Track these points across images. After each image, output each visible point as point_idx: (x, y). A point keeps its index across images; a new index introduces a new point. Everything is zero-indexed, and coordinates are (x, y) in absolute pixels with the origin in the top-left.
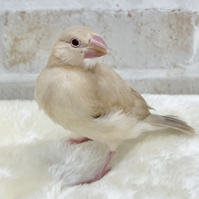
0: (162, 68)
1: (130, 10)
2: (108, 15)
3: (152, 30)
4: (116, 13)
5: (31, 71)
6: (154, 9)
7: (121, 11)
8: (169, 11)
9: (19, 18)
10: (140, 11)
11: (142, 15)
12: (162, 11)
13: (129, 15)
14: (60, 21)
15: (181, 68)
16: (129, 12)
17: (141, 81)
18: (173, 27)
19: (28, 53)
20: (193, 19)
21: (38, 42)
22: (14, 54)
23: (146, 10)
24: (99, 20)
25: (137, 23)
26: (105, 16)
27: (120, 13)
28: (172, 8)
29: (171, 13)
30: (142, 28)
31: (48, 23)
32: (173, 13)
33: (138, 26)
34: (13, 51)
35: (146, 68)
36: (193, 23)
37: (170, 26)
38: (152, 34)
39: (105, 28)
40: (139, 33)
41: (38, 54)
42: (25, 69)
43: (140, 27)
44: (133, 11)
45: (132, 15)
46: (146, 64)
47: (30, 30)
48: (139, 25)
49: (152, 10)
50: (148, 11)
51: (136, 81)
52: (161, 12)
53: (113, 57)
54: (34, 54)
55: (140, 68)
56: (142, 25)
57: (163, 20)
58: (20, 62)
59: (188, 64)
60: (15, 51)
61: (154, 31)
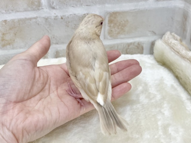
1: (62, 15)
2: (50, 19)
3: (74, 24)
4: (55, 18)
5: (13, 48)
6: (75, 14)
7: (57, 16)
8: (82, 15)
9: (4, 23)
10: (67, 16)
11: (68, 18)
12: (79, 15)
13: (62, 18)
14: (25, 23)
16: (61, 16)
19: (11, 40)
21: (15, 34)
22: (4, 41)
23: (70, 15)
24: (46, 21)
25: (66, 22)
26: (49, 19)
27: (57, 17)
28: (83, 13)
29: (83, 16)
30: (69, 24)
31: (19, 25)
32: (84, 16)
33: (67, 23)
38: (75, 27)
39: (50, 25)
40: (68, 27)
41: (16, 40)
42: (10, 48)
44: (63, 16)
45: (63, 18)
47: (10, 29)
48: (68, 22)
49: (73, 15)
50: (71, 16)
52: (78, 16)
53: (56, 39)
54: (14, 40)
56: (69, 22)
57: (80, 20)
58: (7, 45)
60: (4, 40)
61: (76, 25)
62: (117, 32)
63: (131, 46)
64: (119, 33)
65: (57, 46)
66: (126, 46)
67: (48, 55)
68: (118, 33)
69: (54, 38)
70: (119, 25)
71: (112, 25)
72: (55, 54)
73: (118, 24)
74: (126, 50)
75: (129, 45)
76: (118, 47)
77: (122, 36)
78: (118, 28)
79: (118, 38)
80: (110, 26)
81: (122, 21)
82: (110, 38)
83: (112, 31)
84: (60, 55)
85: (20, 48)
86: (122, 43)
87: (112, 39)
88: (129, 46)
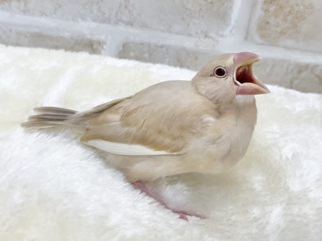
0: (190, 35)
5: (25, 12)
15: (213, 39)
17: (162, 47)
35: (170, 32)
42: (19, 9)
46: (171, 27)
51: (156, 46)
53: (129, 12)
55: (162, 31)
59: (222, 36)
62: (279, 29)
63: (303, 75)
64: (285, 33)
65: (131, 30)
66: (292, 70)
67: (103, 47)
68: (283, 33)
69: (126, 7)
70: (290, 13)
71: (272, 8)
72: (121, 48)
73: (287, 10)
74: (291, 82)
75: (301, 68)
76: (273, 67)
77: (290, 43)
78: (285, 20)
79: (277, 46)
80: (266, 11)
81: (297, 5)
82: (259, 40)
83: (268, 23)
84: (132, 54)
85: (43, 14)
86: (284, 61)
87: (263, 45)
88: (300, 72)
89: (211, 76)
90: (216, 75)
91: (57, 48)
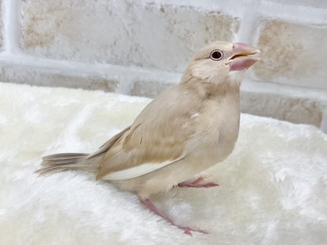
1: (164, 3)
2: (138, 6)
3: (186, 30)
4: (148, 6)
5: (47, 56)
6: (191, 7)
7: (153, 3)
8: (207, 12)
10: (174, 7)
11: (176, 12)
12: (199, 10)
13: (162, 10)
14: (84, 5)
16: (162, 6)
17: (169, 85)
18: (210, 30)
19: (46, 36)
20: (233, 25)
21: (58, 25)
22: (31, 34)
23: (182, 7)
24: (128, 10)
25: (170, 20)
26: (135, 7)
27: (152, 5)
28: (210, 9)
29: (209, 15)
30: (175, 26)
31: (71, 5)
32: (211, 15)
33: (170, 24)
34: (30, 31)
35: (176, 72)
36: (232, 30)
37: (207, 29)
38: (185, 35)
39: (134, 20)
40: (171, 32)
41: (56, 39)
42: (42, 53)
43: (173, 25)
44: (167, 5)
45: (166, 10)
46: (176, 67)
47: (50, 11)
48: (172, 22)
49: (188, 8)
50: (183, 9)
51: (163, 84)
52: (198, 12)
53: (139, 54)
54: (53, 38)
55: (169, 71)
56: (175, 23)
57: (199, 22)
58: (37, 44)
60: (32, 31)
61: (188, 32)
62: (272, 68)
63: (295, 108)
64: (277, 71)
65: (141, 70)
66: (285, 104)
67: (116, 86)
68: (276, 71)
69: (136, 50)
70: (282, 53)
71: (266, 49)
72: (133, 87)
73: (279, 50)
74: (284, 115)
75: (293, 102)
76: (267, 101)
77: (282, 79)
78: (277, 59)
79: (271, 82)
81: (288, 46)
82: (255, 78)
84: (142, 92)
85: (63, 57)
86: (278, 96)
87: (258, 81)
88: (291, 105)
89: (207, 58)
90: (212, 57)
91: (76, 87)
